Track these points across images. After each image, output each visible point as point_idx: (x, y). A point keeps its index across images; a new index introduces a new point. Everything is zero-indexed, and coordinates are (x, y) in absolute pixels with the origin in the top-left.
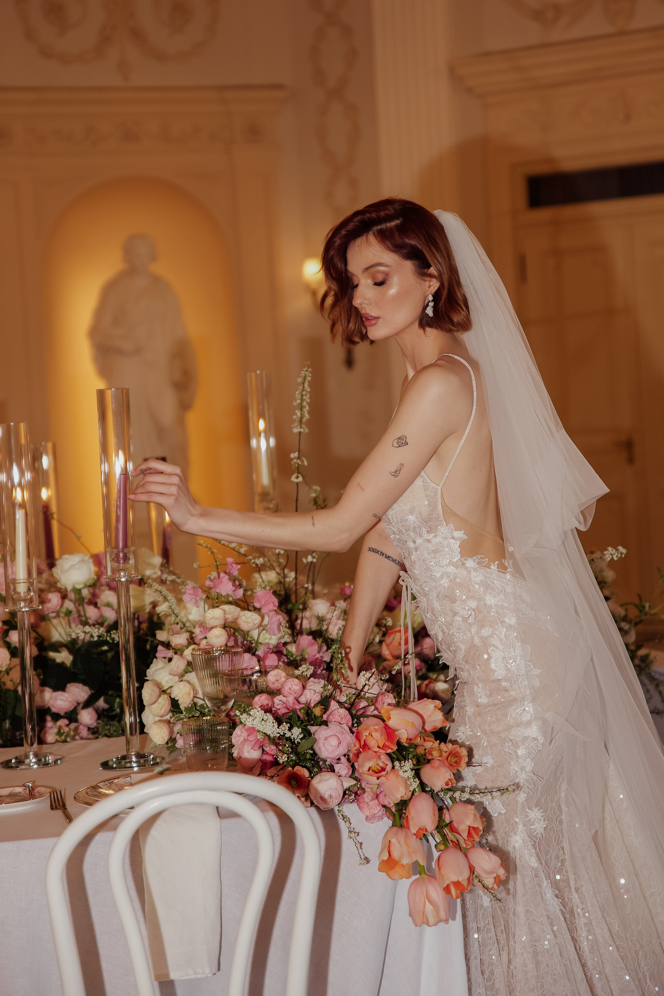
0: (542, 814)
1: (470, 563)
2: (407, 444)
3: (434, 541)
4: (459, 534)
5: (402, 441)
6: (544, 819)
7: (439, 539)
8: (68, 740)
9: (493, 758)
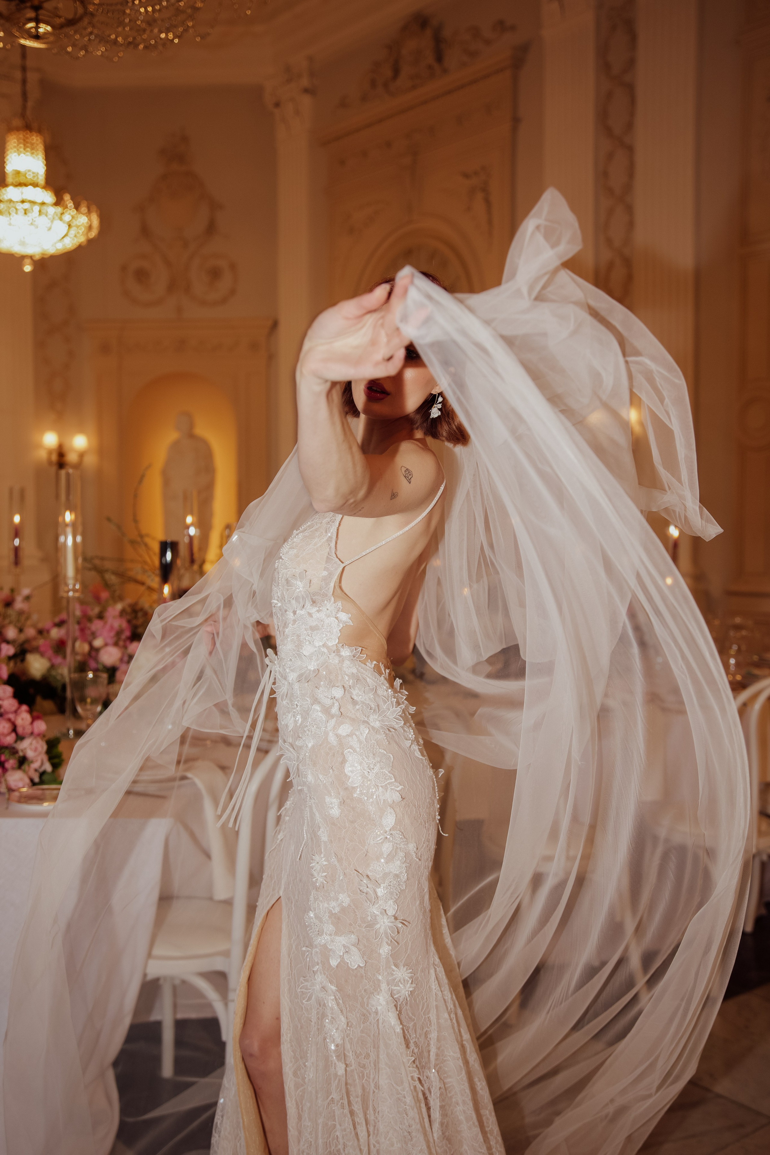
9: (349, 896)
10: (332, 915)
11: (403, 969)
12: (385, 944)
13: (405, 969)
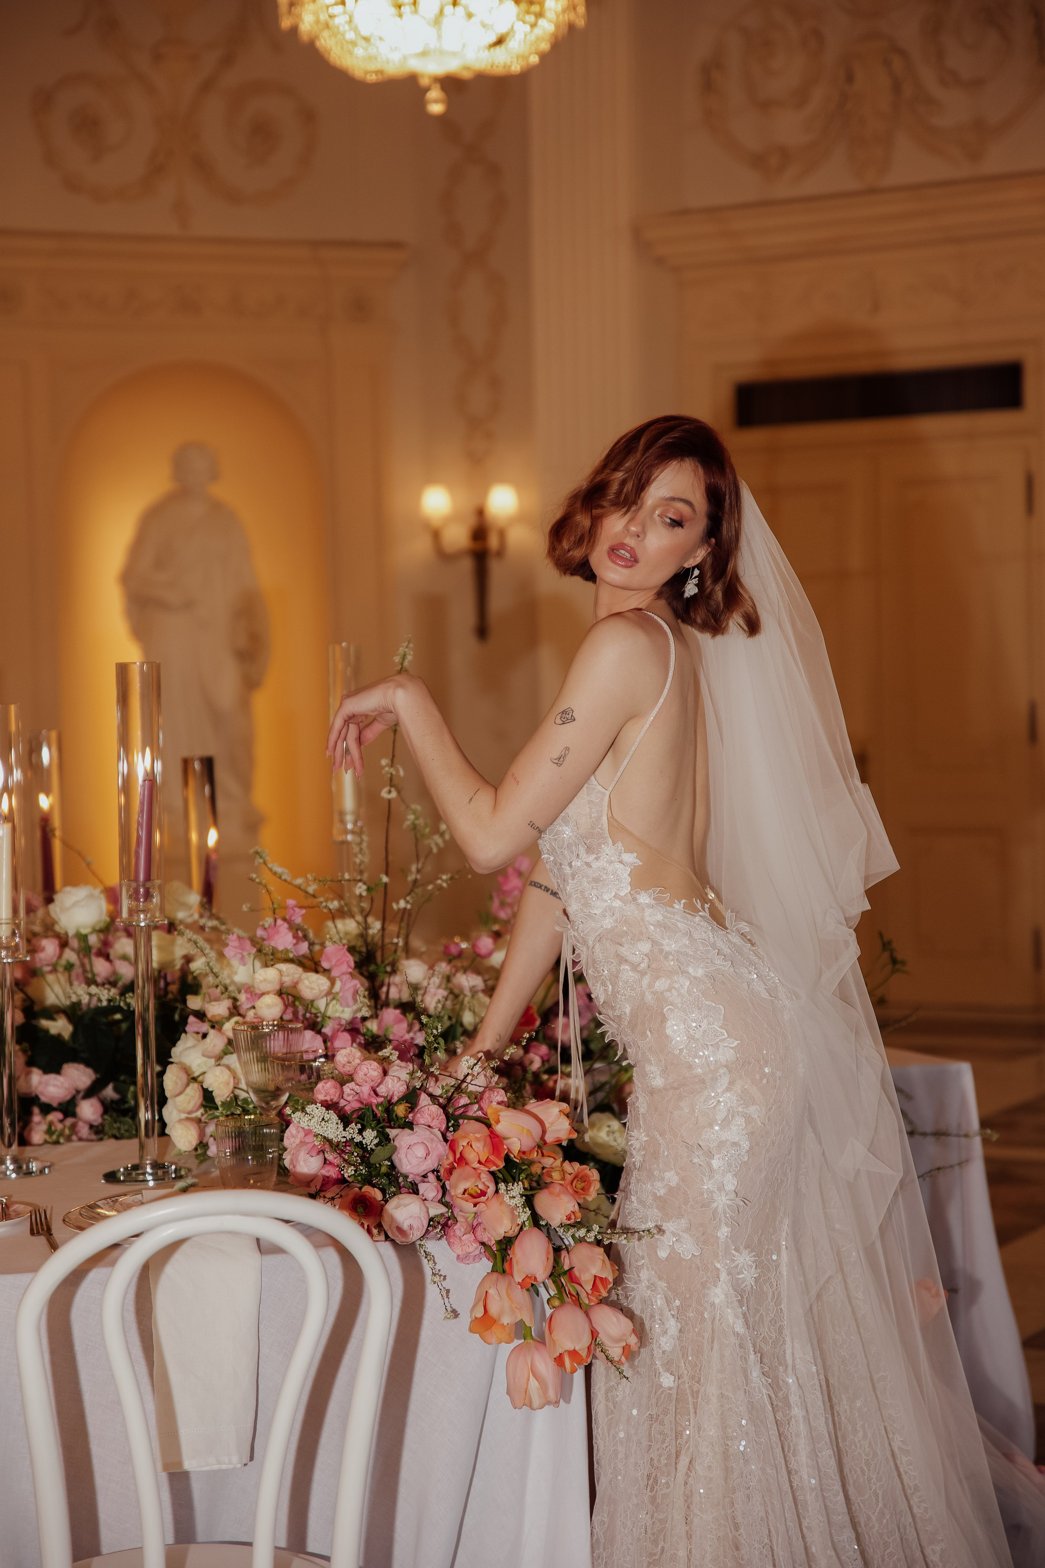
0: (753, 1259)
1: (644, 898)
2: (575, 720)
3: (595, 865)
4: (630, 858)
5: (567, 716)
6: (756, 1266)
7: (601, 863)
8: (62, 1140)
9: (678, 1174)
10: (656, 1198)
11: (745, 1253)
12: (723, 1225)
13: (747, 1251)
